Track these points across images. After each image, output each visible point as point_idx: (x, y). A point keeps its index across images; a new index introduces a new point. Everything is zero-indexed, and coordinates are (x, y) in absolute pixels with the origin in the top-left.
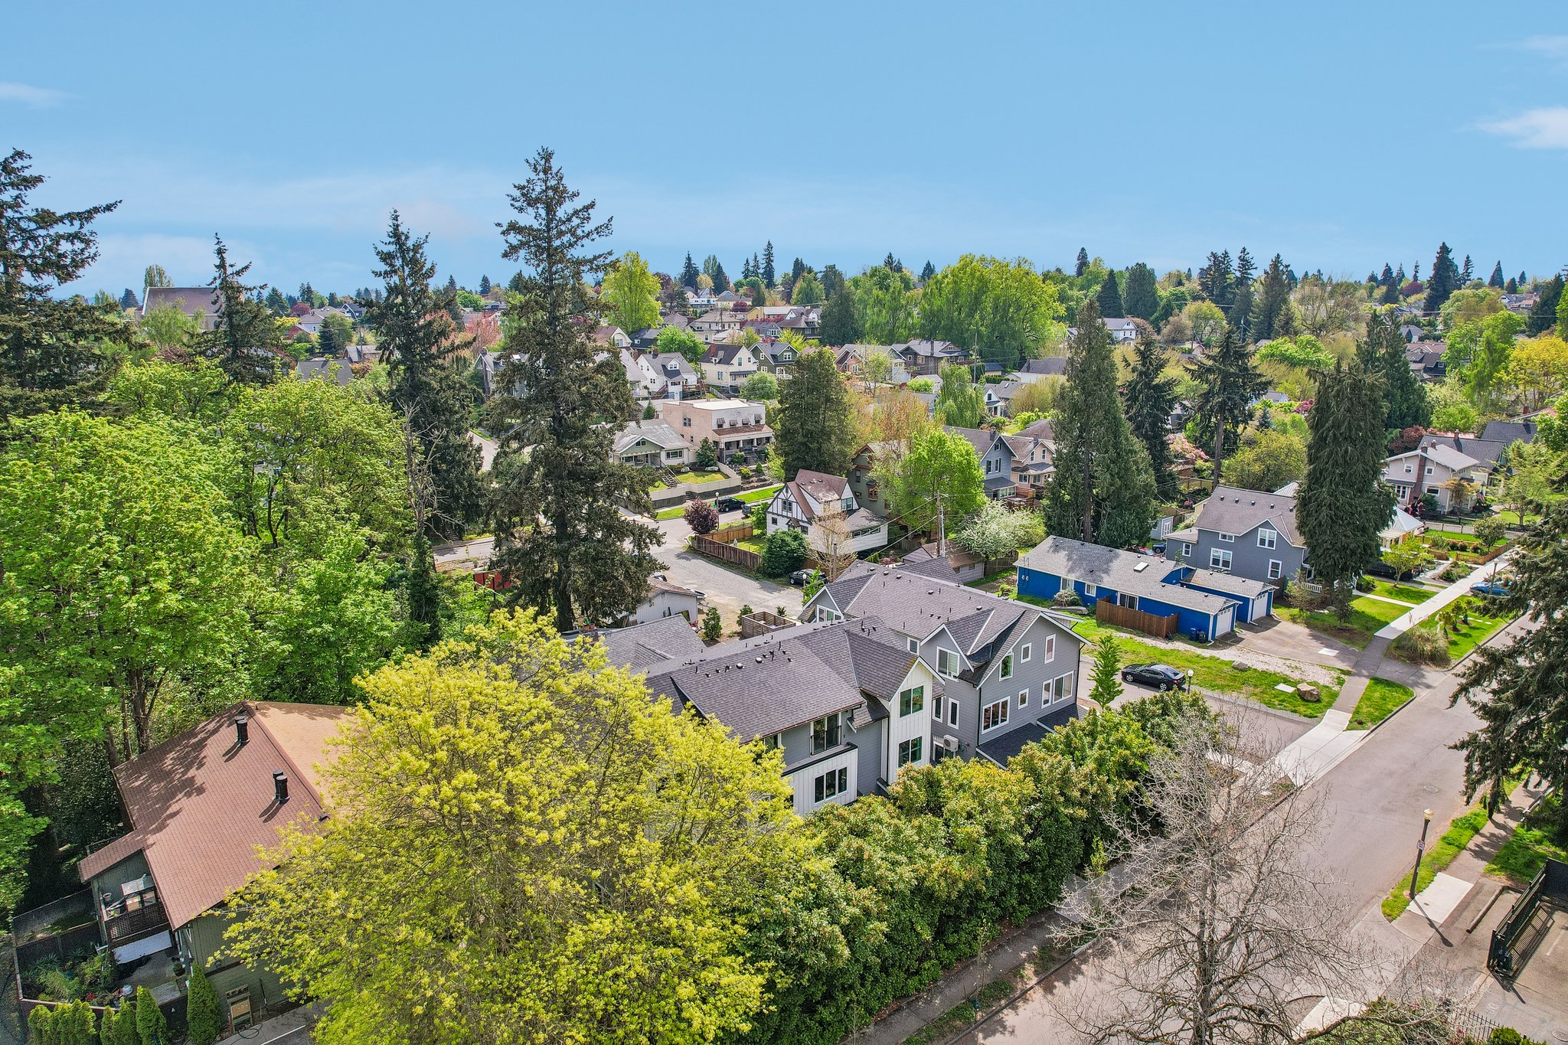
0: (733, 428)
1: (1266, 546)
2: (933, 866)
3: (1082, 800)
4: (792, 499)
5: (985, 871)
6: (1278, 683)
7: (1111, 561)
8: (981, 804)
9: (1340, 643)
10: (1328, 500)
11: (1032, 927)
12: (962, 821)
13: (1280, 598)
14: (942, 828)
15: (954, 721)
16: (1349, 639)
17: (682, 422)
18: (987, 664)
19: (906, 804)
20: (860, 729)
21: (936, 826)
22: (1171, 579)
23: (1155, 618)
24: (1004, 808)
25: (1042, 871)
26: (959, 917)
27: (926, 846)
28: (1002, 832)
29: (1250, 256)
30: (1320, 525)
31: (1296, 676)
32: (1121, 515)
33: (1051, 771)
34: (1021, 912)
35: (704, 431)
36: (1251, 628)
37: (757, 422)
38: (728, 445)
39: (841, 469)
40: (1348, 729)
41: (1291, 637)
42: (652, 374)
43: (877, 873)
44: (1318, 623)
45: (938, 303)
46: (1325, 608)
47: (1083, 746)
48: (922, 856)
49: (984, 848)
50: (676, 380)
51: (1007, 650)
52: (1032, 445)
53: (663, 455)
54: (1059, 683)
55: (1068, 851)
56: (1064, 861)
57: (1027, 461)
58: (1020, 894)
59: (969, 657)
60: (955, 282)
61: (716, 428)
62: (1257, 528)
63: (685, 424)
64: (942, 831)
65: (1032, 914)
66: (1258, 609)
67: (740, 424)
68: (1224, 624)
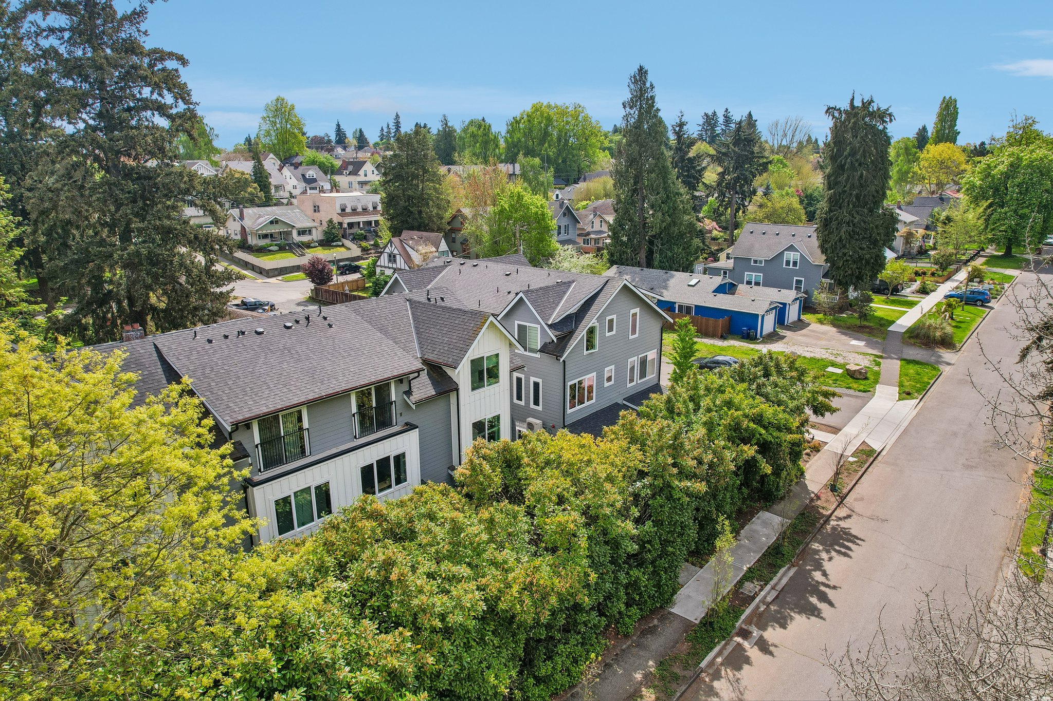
0: (354, 211)
1: (791, 267)
2: (511, 576)
3: (697, 471)
4: (396, 252)
5: (587, 575)
6: (827, 367)
7: (668, 280)
8: (576, 482)
9: (865, 336)
10: (848, 218)
11: (644, 633)
12: (551, 507)
13: (807, 306)
14: (523, 519)
15: (536, 403)
16: (870, 333)
17: (312, 208)
18: (571, 333)
19: (475, 489)
20: (420, 403)
21: (515, 517)
22: (721, 289)
23: (711, 321)
24: (607, 486)
25: (653, 562)
26: (552, 638)
27: (501, 547)
28: (606, 517)
29: (731, 114)
30: (840, 240)
31: (840, 360)
32: (670, 249)
33: (660, 436)
34: (629, 617)
35: (330, 213)
36: (791, 328)
37: (375, 208)
38: (351, 225)
39: (439, 230)
40: (900, 400)
41: (823, 333)
42: (294, 181)
43: (415, 602)
44: (842, 323)
45: (518, 135)
46: (842, 313)
47: (688, 412)
48: (494, 563)
49: (583, 543)
50: (313, 185)
51: (591, 320)
52: (592, 216)
53: (295, 233)
54: (643, 362)
55: (681, 535)
56: (678, 549)
57: (589, 229)
58: (627, 594)
59: (550, 326)
60: (529, 121)
61: (340, 211)
62: (782, 253)
63: (315, 211)
64: (523, 524)
65: (642, 617)
66: (792, 314)
67: (360, 210)
68: (769, 324)
